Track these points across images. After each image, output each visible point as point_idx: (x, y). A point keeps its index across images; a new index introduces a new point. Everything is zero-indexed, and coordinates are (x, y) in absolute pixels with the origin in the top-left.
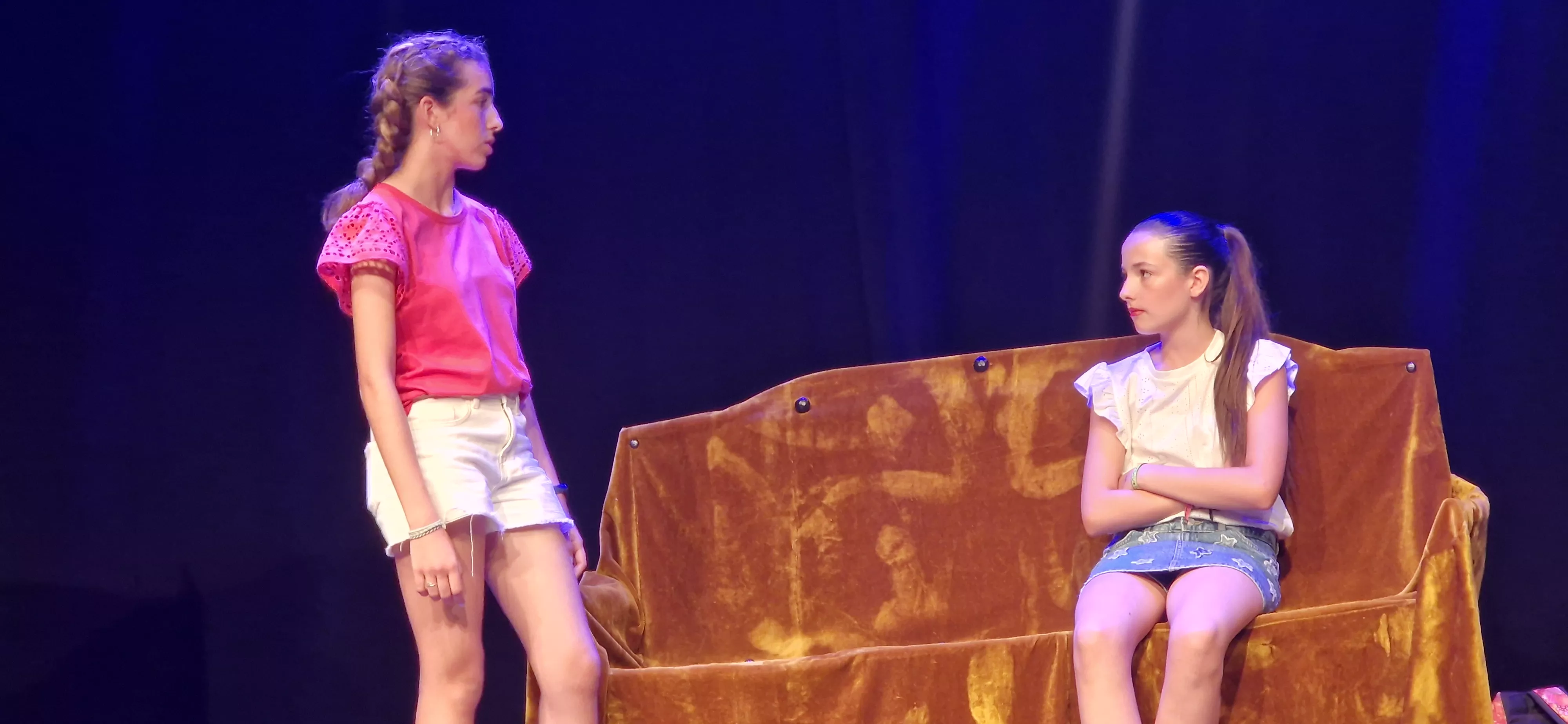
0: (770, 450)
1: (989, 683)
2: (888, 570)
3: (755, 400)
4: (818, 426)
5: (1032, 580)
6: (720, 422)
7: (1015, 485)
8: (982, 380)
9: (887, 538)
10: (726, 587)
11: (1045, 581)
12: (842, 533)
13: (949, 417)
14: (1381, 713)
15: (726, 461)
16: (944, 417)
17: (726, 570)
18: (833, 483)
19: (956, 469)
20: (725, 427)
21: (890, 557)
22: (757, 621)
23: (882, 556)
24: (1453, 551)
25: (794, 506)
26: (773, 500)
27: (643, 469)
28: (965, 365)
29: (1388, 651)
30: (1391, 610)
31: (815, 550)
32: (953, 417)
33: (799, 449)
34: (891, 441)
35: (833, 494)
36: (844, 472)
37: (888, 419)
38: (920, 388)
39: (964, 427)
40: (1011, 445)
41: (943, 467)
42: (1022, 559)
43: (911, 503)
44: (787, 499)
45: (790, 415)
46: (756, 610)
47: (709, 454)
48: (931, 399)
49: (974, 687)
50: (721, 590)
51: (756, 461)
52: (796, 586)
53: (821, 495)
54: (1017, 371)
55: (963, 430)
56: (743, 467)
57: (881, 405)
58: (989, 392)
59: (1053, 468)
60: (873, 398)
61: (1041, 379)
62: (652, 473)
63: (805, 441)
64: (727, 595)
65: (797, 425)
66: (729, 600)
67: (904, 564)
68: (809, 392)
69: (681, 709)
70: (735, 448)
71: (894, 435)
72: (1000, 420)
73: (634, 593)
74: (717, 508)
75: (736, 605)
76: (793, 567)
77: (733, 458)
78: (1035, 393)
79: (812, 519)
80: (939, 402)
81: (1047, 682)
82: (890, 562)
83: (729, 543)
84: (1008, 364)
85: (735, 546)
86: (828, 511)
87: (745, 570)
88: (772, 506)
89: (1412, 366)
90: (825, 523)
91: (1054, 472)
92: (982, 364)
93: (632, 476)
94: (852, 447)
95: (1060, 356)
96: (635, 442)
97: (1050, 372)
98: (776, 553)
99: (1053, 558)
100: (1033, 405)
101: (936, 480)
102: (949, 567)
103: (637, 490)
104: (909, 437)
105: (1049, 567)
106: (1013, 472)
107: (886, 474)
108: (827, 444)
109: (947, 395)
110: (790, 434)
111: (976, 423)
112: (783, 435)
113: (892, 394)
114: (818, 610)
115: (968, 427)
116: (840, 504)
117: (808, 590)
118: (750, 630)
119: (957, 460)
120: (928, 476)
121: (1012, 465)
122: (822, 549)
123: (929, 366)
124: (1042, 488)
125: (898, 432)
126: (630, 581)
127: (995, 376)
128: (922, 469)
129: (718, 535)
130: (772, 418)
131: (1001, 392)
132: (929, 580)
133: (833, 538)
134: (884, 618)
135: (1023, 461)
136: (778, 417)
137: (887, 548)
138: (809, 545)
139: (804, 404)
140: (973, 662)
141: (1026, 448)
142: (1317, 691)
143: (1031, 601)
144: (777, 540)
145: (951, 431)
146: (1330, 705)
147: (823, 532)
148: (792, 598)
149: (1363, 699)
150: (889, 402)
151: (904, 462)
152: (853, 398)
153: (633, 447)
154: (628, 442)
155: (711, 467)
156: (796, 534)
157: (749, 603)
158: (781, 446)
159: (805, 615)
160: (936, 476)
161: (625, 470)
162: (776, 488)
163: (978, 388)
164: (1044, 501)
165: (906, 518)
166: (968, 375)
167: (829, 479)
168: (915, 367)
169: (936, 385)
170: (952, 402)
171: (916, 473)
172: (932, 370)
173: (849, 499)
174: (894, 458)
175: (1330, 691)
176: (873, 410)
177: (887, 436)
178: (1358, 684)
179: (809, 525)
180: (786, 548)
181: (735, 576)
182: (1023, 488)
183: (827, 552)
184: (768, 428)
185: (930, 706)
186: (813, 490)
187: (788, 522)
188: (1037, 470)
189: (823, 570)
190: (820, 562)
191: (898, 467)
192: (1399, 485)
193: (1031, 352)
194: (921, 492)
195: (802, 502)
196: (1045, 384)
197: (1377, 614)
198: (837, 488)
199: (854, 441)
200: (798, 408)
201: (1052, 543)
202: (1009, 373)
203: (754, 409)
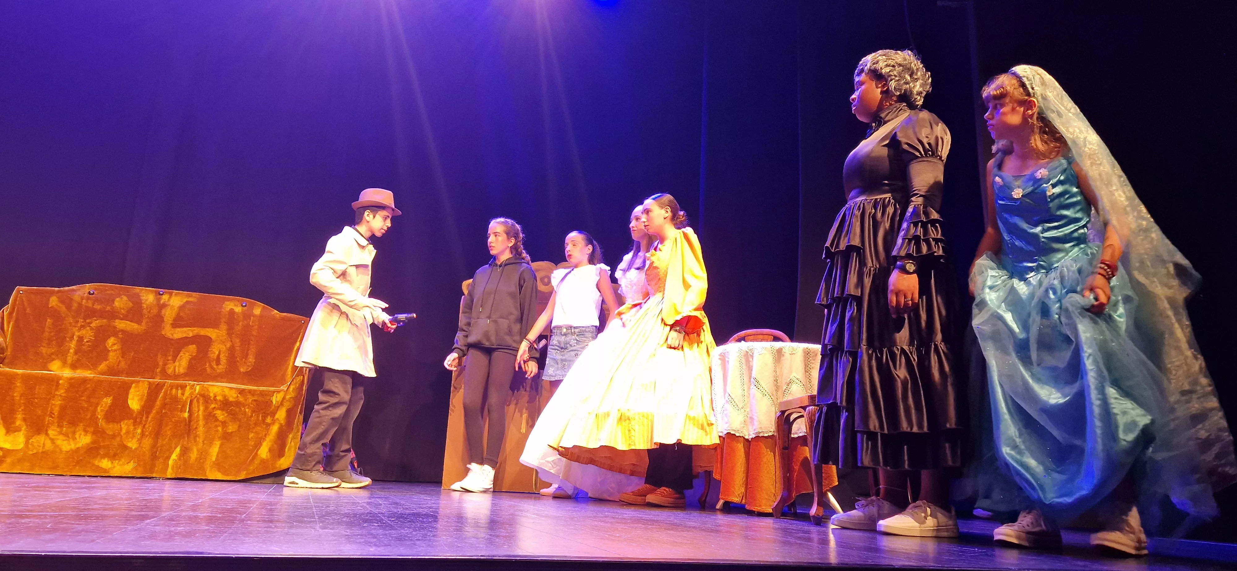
0: (75, 305)
1: (138, 393)
2: (109, 351)
3: (74, 287)
4: (96, 300)
5: (161, 363)
6: (59, 291)
7: (163, 333)
8: (160, 298)
9: (111, 341)
10: (44, 347)
11: (165, 364)
12: (95, 337)
13: (145, 306)
14: (267, 421)
15: (57, 305)
16: (144, 307)
17: (47, 342)
18: (96, 320)
19: (143, 324)
20: (60, 294)
21: (110, 347)
22: (53, 360)
23: (108, 347)
24: (302, 377)
25: (79, 325)
26: (72, 321)
27: (23, 302)
28: (156, 292)
29: (274, 404)
30: (278, 392)
31: (83, 340)
32: (147, 308)
33: (86, 307)
34: (122, 311)
35: (96, 323)
36: (102, 317)
37: (123, 304)
38: (138, 296)
39: (150, 311)
40: (165, 320)
41: (139, 322)
42: (159, 356)
43: (123, 331)
44: (78, 322)
45: (86, 295)
46: (53, 356)
47: (50, 302)
48: (141, 300)
49: (132, 394)
50: (42, 348)
51: (69, 307)
52: (71, 351)
53: (91, 323)
54: (173, 298)
55: (149, 312)
56: (63, 308)
57: (122, 298)
58: (162, 302)
59: (179, 329)
60: (119, 296)
61: (181, 302)
62: (26, 304)
63: (90, 304)
64: (44, 350)
65: (88, 299)
66: (44, 352)
67: (115, 350)
68: (96, 289)
69: (14, 384)
70: (62, 301)
71: (123, 309)
72: (163, 312)
73: (6, 343)
74: (48, 320)
75: (47, 354)
76: (73, 345)
77: (60, 305)
78: (178, 305)
79: (85, 330)
80: (143, 302)
81: (159, 396)
82: (110, 349)
83: (50, 332)
84: (171, 294)
85: (53, 334)
86: (92, 329)
87: (54, 343)
88: (70, 323)
89: (303, 322)
90: (90, 332)
91: (178, 331)
92: (161, 293)
93: (17, 303)
94: (107, 310)
95: (191, 296)
96: (21, 292)
97: (185, 300)
98: (68, 339)
99: (170, 358)
100: (176, 308)
101: (135, 326)
102: (132, 354)
103: (18, 308)
104: (129, 311)
105: (168, 360)
106: (164, 329)
107: (117, 321)
108: (98, 307)
109: (146, 300)
110: (84, 301)
111: (155, 311)
112: (82, 301)
113: (128, 296)
114: (78, 360)
115: (152, 311)
116: (97, 327)
117: (76, 353)
118: (50, 363)
119: (144, 321)
120: (133, 324)
121: (164, 326)
122: (85, 340)
123: (143, 289)
124: (172, 335)
125: (125, 308)
126: (5, 337)
127: (165, 297)
128: (131, 321)
129: (47, 329)
130: (79, 295)
131: (166, 303)
132: (122, 357)
133: (91, 338)
134: (103, 367)
135: (168, 326)
136: (82, 295)
137: (110, 344)
138: (81, 339)
139: (92, 292)
140: (133, 385)
141: (170, 322)
142: (249, 411)
143: (158, 370)
144: (69, 335)
145: (145, 311)
146: (252, 416)
147: (88, 335)
148: (69, 354)
149: (262, 416)
150: (125, 298)
151: (125, 318)
152: (112, 294)
153: (20, 293)
154: (18, 291)
155: (50, 306)
156: (77, 334)
157: (52, 354)
158: (80, 305)
159: (72, 361)
160: (135, 324)
161: (15, 300)
162: (73, 317)
163: (158, 300)
164: (172, 340)
165: (120, 336)
166: (156, 295)
167: (95, 318)
168: (137, 289)
169: (143, 296)
170: (148, 302)
171: (128, 322)
172: (143, 291)
173: (101, 326)
174: (122, 316)
175: (253, 411)
176: (117, 299)
177: (121, 309)
178: (262, 412)
179: (83, 332)
180: (72, 338)
181: (49, 344)
182: (165, 334)
183: (87, 342)
184: (76, 297)
185: (113, 397)
186: (88, 321)
187: (75, 329)
188: (173, 329)
189: (84, 347)
190: (84, 345)
191: (122, 319)
192: (291, 356)
193: (179, 293)
194: (128, 329)
195: (83, 324)
196: (182, 303)
197: (274, 392)
198: (97, 322)
199: (108, 308)
200: (89, 293)
201: (171, 353)
202: (170, 298)
203: (73, 290)
